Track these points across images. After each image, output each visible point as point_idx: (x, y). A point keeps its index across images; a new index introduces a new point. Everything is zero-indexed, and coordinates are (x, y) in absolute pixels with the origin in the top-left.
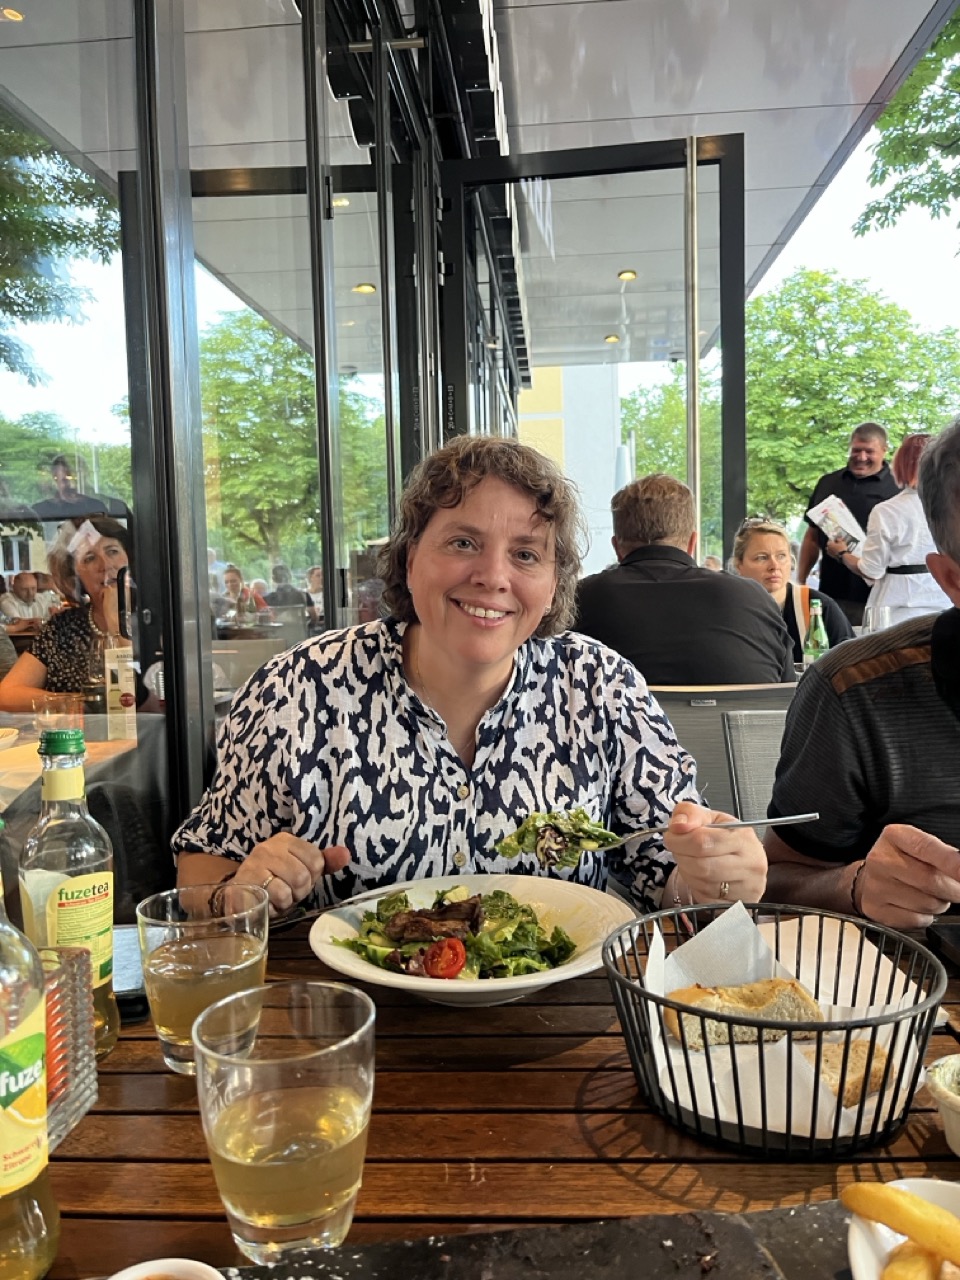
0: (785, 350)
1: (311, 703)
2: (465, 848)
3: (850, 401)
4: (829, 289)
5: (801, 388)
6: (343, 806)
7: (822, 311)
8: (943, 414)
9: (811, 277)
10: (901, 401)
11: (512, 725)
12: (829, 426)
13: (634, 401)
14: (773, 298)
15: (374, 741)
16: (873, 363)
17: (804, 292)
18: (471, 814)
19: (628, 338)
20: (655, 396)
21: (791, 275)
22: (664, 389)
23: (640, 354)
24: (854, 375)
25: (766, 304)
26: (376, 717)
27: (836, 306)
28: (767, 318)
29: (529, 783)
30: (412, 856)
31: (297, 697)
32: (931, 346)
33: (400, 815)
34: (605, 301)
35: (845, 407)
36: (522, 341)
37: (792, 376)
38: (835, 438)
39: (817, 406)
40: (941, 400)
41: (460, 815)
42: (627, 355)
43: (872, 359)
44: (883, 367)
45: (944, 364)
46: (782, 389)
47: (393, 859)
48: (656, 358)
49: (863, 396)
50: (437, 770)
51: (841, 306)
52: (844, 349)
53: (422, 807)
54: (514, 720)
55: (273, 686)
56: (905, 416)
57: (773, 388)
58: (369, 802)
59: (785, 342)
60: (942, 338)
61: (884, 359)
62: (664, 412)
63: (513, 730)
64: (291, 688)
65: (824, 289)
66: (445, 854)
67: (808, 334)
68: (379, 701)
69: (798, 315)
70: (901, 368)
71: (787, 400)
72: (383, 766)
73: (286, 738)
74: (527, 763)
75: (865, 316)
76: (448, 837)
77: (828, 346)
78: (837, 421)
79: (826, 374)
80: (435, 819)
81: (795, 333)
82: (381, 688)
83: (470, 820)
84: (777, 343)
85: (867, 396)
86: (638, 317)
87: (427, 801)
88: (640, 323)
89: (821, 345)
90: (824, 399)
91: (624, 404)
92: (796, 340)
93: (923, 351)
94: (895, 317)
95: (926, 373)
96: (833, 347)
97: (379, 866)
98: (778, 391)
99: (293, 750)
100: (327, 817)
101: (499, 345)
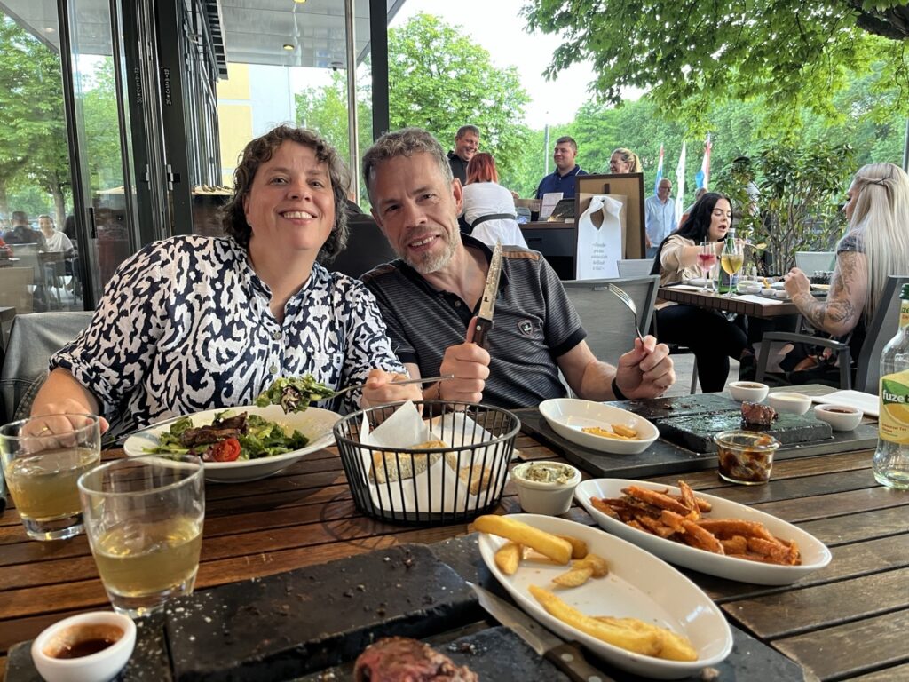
0: (410, 70)
1: (186, 265)
2: (278, 364)
3: (452, 109)
4: (438, 29)
5: (420, 97)
6: (202, 328)
7: (434, 44)
8: (509, 123)
9: (426, 18)
10: (484, 112)
11: (307, 304)
12: (439, 126)
13: (305, 97)
14: (401, 31)
15: (225, 296)
16: (467, 84)
17: (423, 29)
18: (282, 347)
19: (299, 47)
20: (320, 95)
21: (413, 16)
22: (326, 89)
23: (308, 62)
24: (454, 91)
25: (397, 35)
26: (227, 283)
27: (443, 42)
28: (398, 45)
29: (317, 335)
30: (245, 362)
31: (177, 260)
32: (502, 76)
33: (239, 339)
34: (281, 16)
35: (449, 114)
36: (220, 41)
37: (415, 88)
38: (443, 135)
39: (432, 111)
40: (508, 114)
41: (275, 347)
42: (299, 61)
43: (466, 81)
44: (473, 88)
45: (510, 90)
46: (409, 97)
47: (233, 363)
48: (320, 66)
49: (461, 106)
50: (261, 322)
51: (446, 42)
52: (449, 72)
53: (252, 338)
54: (308, 301)
55: (159, 252)
56: (486, 122)
57: (402, 96)
58: (219, 329)
59: (410, 63)
60: (509, 72)
61: (474, 82)
62: (327, 107)
63: (308, 307)
64: (172, 255)
65: (436, 29)
66: (265, 365)
67: (426, 59)
68: (229, 275)
69: (418, 45)
70: (484, 90)
71: (412, 105)
72: (229, 310)
73: (168, 283)
74: (316, 324)
75: (461, 51)
76: (267, 357)
77: (438, 69)
78: (444, 123)
79: (438, 89)
80: (259, 346)
81: (417, 58)
82: (231, 268)
83: (282, 350)
84: (406, 63)
85: (464, 107)
86: (306, 33)
87: (255, 336)
88: (308, 37)
89: (434, 68)
90: (436, 107)
91: (297, 99)
92: (417, 63)
93: (497, 80)
94: (480, 55)
95: (499, 95)
96: (441, 71)
97: (223, 365)
98: (406, 98)
99: (172, 289)
100: (188, 335)
101: (200, 41)
